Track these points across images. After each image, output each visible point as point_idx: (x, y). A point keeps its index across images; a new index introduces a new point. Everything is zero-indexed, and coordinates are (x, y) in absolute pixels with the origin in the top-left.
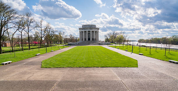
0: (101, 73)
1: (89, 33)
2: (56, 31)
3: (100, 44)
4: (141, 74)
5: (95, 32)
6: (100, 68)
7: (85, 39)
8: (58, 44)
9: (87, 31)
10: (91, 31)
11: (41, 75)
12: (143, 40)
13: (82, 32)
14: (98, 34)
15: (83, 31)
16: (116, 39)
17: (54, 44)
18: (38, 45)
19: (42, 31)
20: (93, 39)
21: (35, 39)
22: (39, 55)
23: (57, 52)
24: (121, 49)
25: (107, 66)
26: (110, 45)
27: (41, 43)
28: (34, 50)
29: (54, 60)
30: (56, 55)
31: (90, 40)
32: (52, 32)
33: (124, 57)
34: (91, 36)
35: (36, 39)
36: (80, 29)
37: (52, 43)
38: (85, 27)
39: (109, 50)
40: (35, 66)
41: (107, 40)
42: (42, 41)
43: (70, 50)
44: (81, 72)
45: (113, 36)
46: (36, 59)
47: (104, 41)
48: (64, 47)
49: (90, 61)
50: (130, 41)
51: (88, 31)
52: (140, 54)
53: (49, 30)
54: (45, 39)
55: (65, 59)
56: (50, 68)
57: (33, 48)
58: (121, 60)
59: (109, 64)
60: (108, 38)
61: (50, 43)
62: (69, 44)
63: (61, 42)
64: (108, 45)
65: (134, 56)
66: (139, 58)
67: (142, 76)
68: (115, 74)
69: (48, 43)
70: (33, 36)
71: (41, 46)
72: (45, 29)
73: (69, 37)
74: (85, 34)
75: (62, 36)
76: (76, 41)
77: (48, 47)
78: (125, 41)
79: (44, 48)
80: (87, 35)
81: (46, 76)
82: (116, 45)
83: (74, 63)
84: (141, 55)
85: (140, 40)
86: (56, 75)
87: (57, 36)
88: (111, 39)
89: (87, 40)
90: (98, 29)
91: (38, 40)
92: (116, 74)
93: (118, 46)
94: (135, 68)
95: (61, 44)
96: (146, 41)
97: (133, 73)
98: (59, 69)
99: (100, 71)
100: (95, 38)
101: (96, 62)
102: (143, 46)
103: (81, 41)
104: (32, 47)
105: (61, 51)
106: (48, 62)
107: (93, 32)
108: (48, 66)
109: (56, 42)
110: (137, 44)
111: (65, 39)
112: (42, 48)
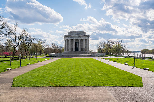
0: (92, 95)
1: (77, 41)
2: (34, 39)
3: (91, 56)
4: (149, 97)
5: (84, 41)
6: (91, 88)
7: (72, 50)
8: (37, 55)
9: (74, 39)
10: (79, 39)
11: (11, 98)
12: (148, 50)
13: (68, 40)
14: (88, 43)
15: (70, 39)
16: (111, 49)
17: (31, 55)
18: (9, 56)
19: (17, 39)
20: (82, 50)
21: (6, 49)
22: (10, 69)
23: (35, 65)
24: (119, 62)
25: (101, 85)
26: (104, 56)
27: (14, 54)
28: (4, 63)
29: (31, 77)
30: (33, 71)
31: (78, 50)
32: (29, 40)
33: (124, 72)
34: (79, 45)
35: (8, 49)
36: (65, 36)
37: (28, 54)
38: (71, 34)
39: (102, 63)
40: (3, 85)
41: (100, 51)
42: (15, 51)
43: (52, 63)
44: (65, 93)
45: (108, 46)
46: (6, 75)
47: (96, 52)
48: (44, 59)
49: (79, 78)
50: (131, 52)
51: (76, 40)
52: (144, 69)
53: (25, 37)
54: (20, 49)
55: (45, 75)
56: (24, 87)
57: (3, 61)
58: (120, 77)
59: (103, 82)
60: (101, 48)
61: (26, 54)
62: (51, 55)
63: (40, 53)
64: (102, 57)
65: (137, 71)
66: (144, 74)
67: (149, 99)
68: (112, 96)
69: (23, 54)
70: (4, 45)
71: (13, 57)
72: (21, 36)
73: (50, 47)
74: (71, 43)
75: (42, 45)
76: (60, 51)
77: (23, 59)
78: (124, 52)
79: (17, 61)
80: (74, 44)
81: (17, 98)
82: (112, 57)
83: (57, 80)
84: (146, 69)
85: (143, 50)
86: (32, 97)
87: (35, 45)
88: (106, 50)
89: (74, 50)
90: (89, 36)
91: (9, 50)
92: (114, 95)
93: (115, 58)
94: (139, 88)
95: (40, 55)
96: (151, 52)
97: (137, 95)
98: (36, 89)
99: (92, 92)
100: (84, 48)
101: (87, 79)
102: (148, 58)
103: (66, 52)
104: (2, 58)
105: (39, 65)
106: (22, 80)
107: (82, 40)
108: (21, 85)
109: (34, 53)
110: (140, 56)
111: (46, 49)
112: (14, 61)
